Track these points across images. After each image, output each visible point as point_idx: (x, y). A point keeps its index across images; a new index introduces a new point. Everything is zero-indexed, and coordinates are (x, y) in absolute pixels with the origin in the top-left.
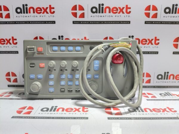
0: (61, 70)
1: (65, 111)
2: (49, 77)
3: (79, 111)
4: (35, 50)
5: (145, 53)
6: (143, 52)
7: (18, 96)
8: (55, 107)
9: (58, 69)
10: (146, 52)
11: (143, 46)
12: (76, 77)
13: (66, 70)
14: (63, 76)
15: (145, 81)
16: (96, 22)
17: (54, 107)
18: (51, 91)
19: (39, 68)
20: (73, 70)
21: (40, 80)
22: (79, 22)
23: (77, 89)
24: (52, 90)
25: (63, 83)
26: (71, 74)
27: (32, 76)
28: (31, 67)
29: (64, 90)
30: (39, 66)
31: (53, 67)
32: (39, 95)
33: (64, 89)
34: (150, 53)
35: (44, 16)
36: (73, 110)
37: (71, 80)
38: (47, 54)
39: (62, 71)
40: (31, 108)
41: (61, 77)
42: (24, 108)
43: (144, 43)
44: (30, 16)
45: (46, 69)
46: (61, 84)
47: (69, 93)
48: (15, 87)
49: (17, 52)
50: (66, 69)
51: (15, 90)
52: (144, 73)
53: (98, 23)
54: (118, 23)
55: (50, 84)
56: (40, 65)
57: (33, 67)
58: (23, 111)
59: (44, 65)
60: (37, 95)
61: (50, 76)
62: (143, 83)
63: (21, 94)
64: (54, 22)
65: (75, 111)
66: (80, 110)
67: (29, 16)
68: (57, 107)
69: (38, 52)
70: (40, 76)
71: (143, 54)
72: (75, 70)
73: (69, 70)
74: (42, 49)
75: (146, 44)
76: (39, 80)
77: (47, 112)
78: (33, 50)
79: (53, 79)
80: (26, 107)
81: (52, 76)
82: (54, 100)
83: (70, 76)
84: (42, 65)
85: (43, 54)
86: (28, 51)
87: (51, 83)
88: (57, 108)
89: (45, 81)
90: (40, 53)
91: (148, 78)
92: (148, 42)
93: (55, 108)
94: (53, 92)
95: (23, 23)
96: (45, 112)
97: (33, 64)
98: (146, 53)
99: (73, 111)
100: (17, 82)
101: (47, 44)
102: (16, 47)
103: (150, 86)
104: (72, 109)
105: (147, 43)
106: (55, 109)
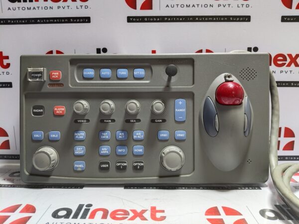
0: (102, 121)
1: (109, 217)
2: (73, 136)
3: (144, 219)
4: (45, 78)
5: (281, 84)
6: (277, 82)
7: (8, 180)
8: (87, 206)
9: (94, 120)
10: (285, 82)
11: (278, 69)
12: (135, 137)
13: (113, 121)
14: (106, 135)
15: (282, 146)
16: (176, 17)
17: (84, 207)
18: (79, 169)
19: (53, 115)
20: (128, 121)
21: (54, 144)
22: (142, 19)
23: (136, 164)
24: (81, 166)
25: (105, 150)
26: (123, 130)
27: (38, 135)
28: (35, 114)
29: (107, 166)
30: (54, 112)
31: (84, 115)
32: (52, 177)
33: (108, 163)
34: (292, 84)
35: (66, 8)
36: (129, 214)
37: (122, 143)
38: (70, 85)
39: (103, 124)
40: (30, 209)
41: (102, 137)
42: (13, 209)
43: (279, 63)
44: (37, 8)
45: (68, 119)
46: (102, 152)
47: (118, 174)
48: (5, 159)
49: (9, 85)
50: (112, 118)
51: (5, 166)
52: (280, 129)
53: (181, 19)
54: (224, 21)
55: (76, 153)
56: (55, 109)
57: (40, 114)
58: (8, 217)
59: (63, 109)
60: (49, 176)
61: (76, 134)
62: (278, 149)
63: (15, 175)
64: (87, 20)
65: (132, 219)
66: (145, 215)
67: (34, 8)
68: (90, 205)
69: (51, 80)
70: (55, 135)
71: (278, 86)
72: (132, 121)
73: (120, 120)
74: (59, 75)
75: (283, 65)
76: (51, 142)
77: (66, 220)
78: (40, 77)
79: (83, 141)
80: (20, 205)
81: (81, 135)
82: (84, 188)
83: (120, 135)
84: (60, 110)
85: (61, 85)
86: (29, 80)
87: (79, 150)
88: (92, 209)
89: (66, 146)
90: (55, 82)
91: (290, 140)
92: (289, 60)
93: (86, 209)
94: (82, 171)
95: (23, 22)
96: (62, 220)
97: (41, 107)
98: (284, 84)
99: (130, 217)
100: (9, 148)
101: (71, 64)
102: (8, 73)
103: (293, 157)
104: (126, 213)
105: (287, 62)
106: (87, 211)
